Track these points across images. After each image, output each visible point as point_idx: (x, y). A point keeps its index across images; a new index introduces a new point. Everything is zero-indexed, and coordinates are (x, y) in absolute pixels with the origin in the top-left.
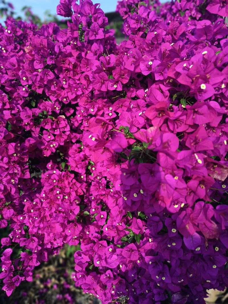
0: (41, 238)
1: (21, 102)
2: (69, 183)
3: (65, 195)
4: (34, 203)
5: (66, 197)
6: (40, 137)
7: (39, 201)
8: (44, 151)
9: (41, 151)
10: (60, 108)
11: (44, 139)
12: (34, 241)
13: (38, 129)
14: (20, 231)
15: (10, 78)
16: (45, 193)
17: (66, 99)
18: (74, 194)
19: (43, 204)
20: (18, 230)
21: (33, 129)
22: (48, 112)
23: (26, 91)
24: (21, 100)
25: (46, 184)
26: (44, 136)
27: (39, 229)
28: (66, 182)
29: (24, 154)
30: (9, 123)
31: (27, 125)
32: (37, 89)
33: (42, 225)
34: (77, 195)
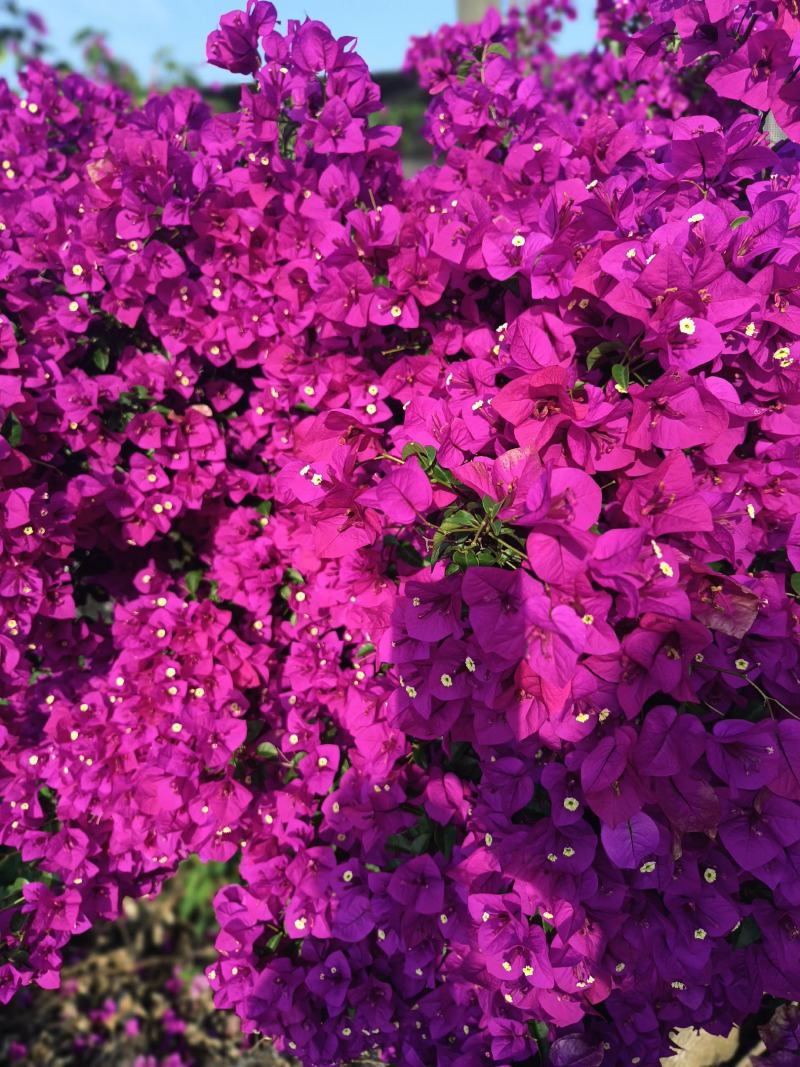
0: (100, 834)
1: (59, 351)
2: (211, 644)
3: (195, 683)
4: (84, 707)
5: (200, 692)
6: (119, 478)
7: (100, 702)
8: (130, 526)
9: (120, 525)
10: (194, 381)
11: (133, 483)
12: (76, 843)
13: (114, 449)
14: (25, 806)
15: (28, 266)
16: (125, 674)
17: (221, 350)
18: (225, 683)
19: (116, 711)
20: (20, 801)
21: (97, 447)
22: (152, 391)
23: (81, 313)
24: (61, 342)
25: (131, 643)
26: (134, 475)
27: (95, 800)
28: (201, 640)
29: (59, 531)
30: (14, 418)
31: (74, 432)
32: (121, 310)
33: (105, 788)
34: (236, 686)
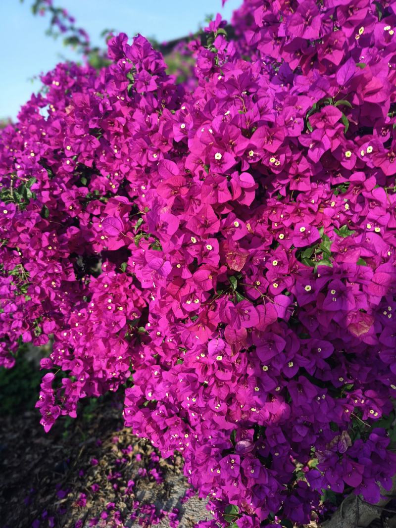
0: (88, 362)
1: (66, 179)
2: (125, 290)
3: (119, 305)
4: (79, 314)
5: (121, 309)
6: (90, 226)
7: (86, 312)
8: (94, 245)
9: (90, 245)
10: (118, 186)
11: (94, 229)
12: (79, 364)
13: (87, 216)
14: (63, 351)
15: (53, 148)
16: (94, 302)
17: (119, 174)
18: (131, 305)
19: (91, 316)
20: (61, 349)
21: (80, 215)
22: (101, 191)
23: (72, 164)
24: (67, 176)
25: (97, 290)
26: (95, 225)
27: (85, 349)
28: (122, 288)
29: (62, 248)
30: (46, 207)
31: (71, 210)
32: (86, 161)
33: (88, 345)
34: (135, 306)
